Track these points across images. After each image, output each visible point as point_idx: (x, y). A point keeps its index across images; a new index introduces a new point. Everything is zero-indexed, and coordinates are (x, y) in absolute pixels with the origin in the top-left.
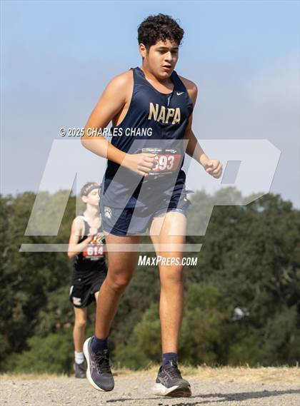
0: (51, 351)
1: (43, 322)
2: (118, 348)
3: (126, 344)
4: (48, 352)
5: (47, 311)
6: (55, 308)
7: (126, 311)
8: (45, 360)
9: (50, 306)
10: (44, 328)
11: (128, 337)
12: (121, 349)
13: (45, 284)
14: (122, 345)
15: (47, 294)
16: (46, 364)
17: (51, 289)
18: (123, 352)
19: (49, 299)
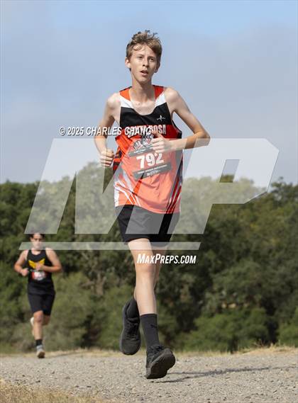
0: (218, 330)
1: (209, 302)
2: (281, 326)
3: (289, 324)
4: (214, 331)
5: (213, 293)
6: (221, 289)
7: (289, 292)
8: (213, 339)
9: (216, 288)
10: (211, 308)
11: (291, 317)
12: (285, 328)
13: (210, 266)
14: (286, 324)
15: (212, 275)
16: (213, 343)
17: (216, 271)
18: (287, 331)
19: (214, 280)
